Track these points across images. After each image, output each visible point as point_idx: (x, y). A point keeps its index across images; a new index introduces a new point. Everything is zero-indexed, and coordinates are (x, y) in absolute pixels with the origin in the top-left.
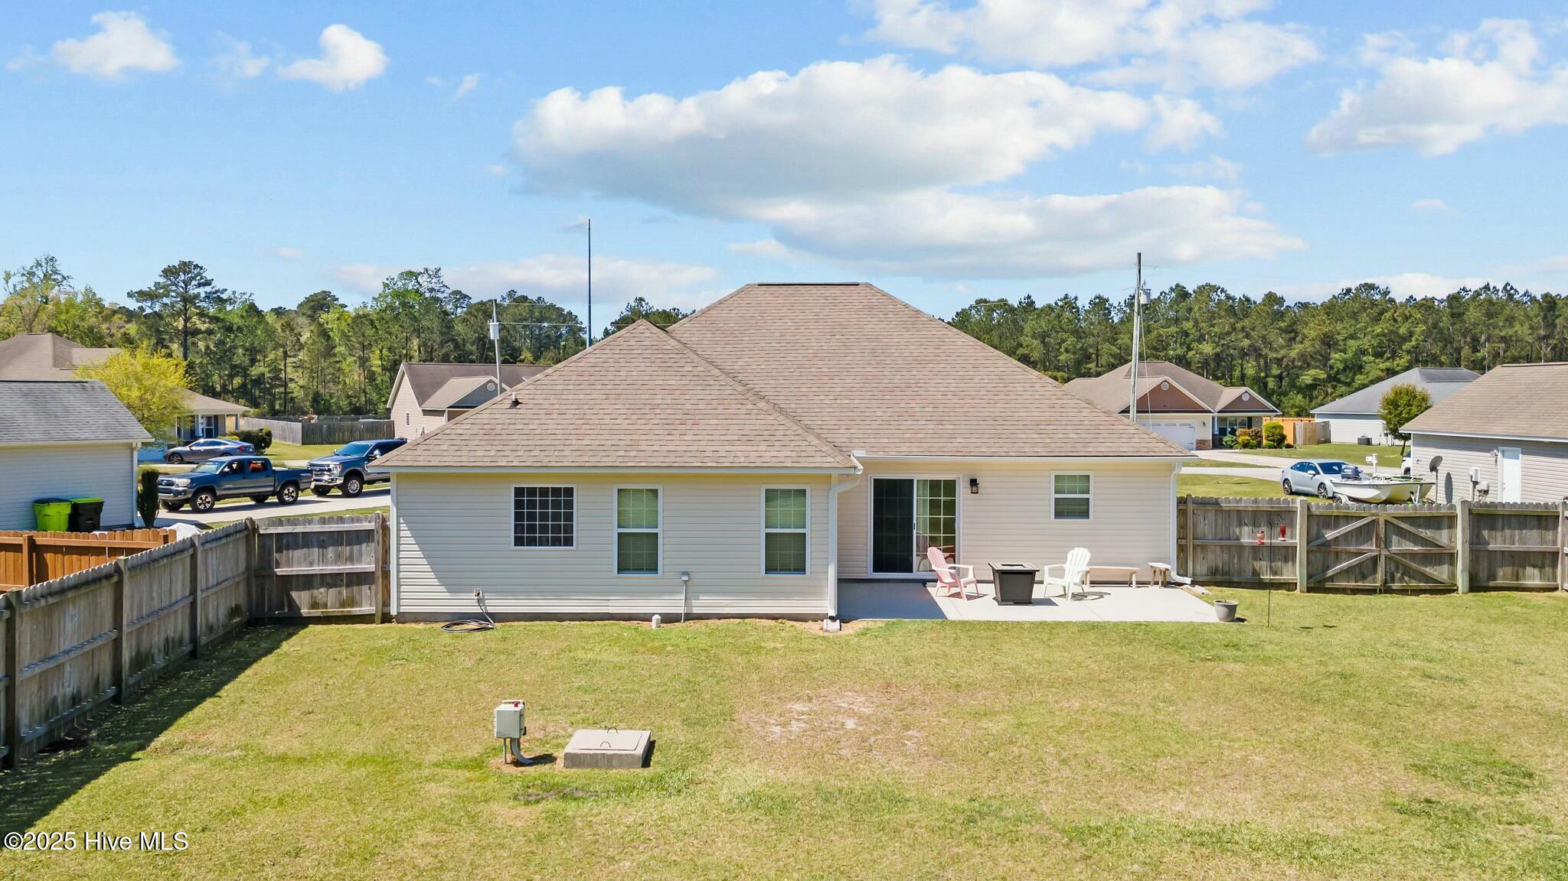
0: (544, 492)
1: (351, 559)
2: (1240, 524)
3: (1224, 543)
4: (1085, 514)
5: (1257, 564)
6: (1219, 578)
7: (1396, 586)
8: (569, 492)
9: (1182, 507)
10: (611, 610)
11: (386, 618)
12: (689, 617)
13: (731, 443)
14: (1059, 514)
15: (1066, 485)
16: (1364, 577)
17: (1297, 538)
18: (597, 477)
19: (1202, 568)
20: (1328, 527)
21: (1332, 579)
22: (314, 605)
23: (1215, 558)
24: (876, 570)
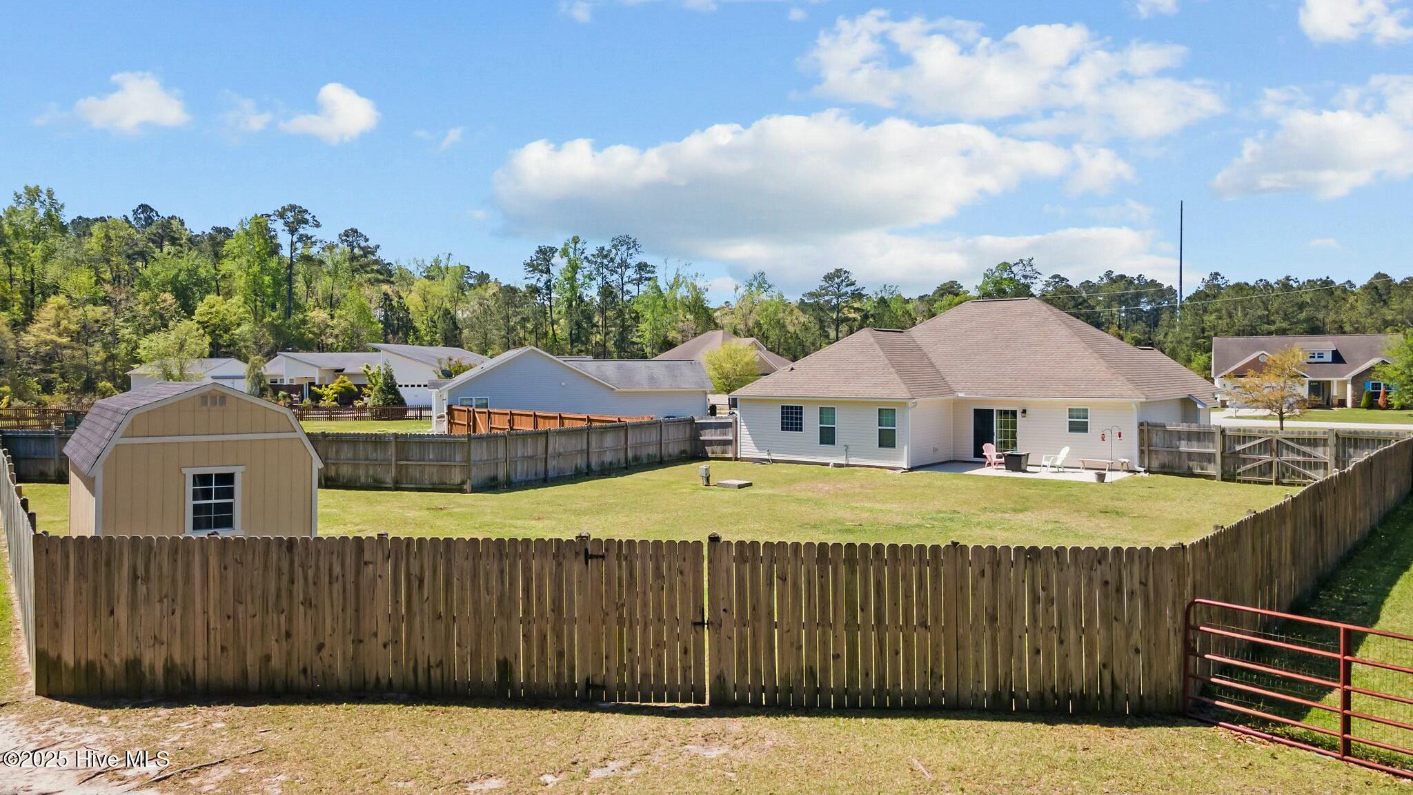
0: (792, 407)
1: (725, 434)
2: (1180, 439)
3: (1170, 449)
4: (1086, 430)
5: (1191, 464)
6: (1166, 470)
7: (1285, 481)
8: (801, 408)
9: (1141, 428)
10: (815, 460)
11: (737, 459)
12: (848, 465)
13: (868, 387)
14: (1071, 430)
15: (1074, 414)
16: (1264, 475)
17: (1215, 449)
18: (812, 401)
19: (1155, 464)
20: (1239, 443)
21: (1239, 474)
22: (713, 453)
23: (1164, 458)
24: (975, 457)
